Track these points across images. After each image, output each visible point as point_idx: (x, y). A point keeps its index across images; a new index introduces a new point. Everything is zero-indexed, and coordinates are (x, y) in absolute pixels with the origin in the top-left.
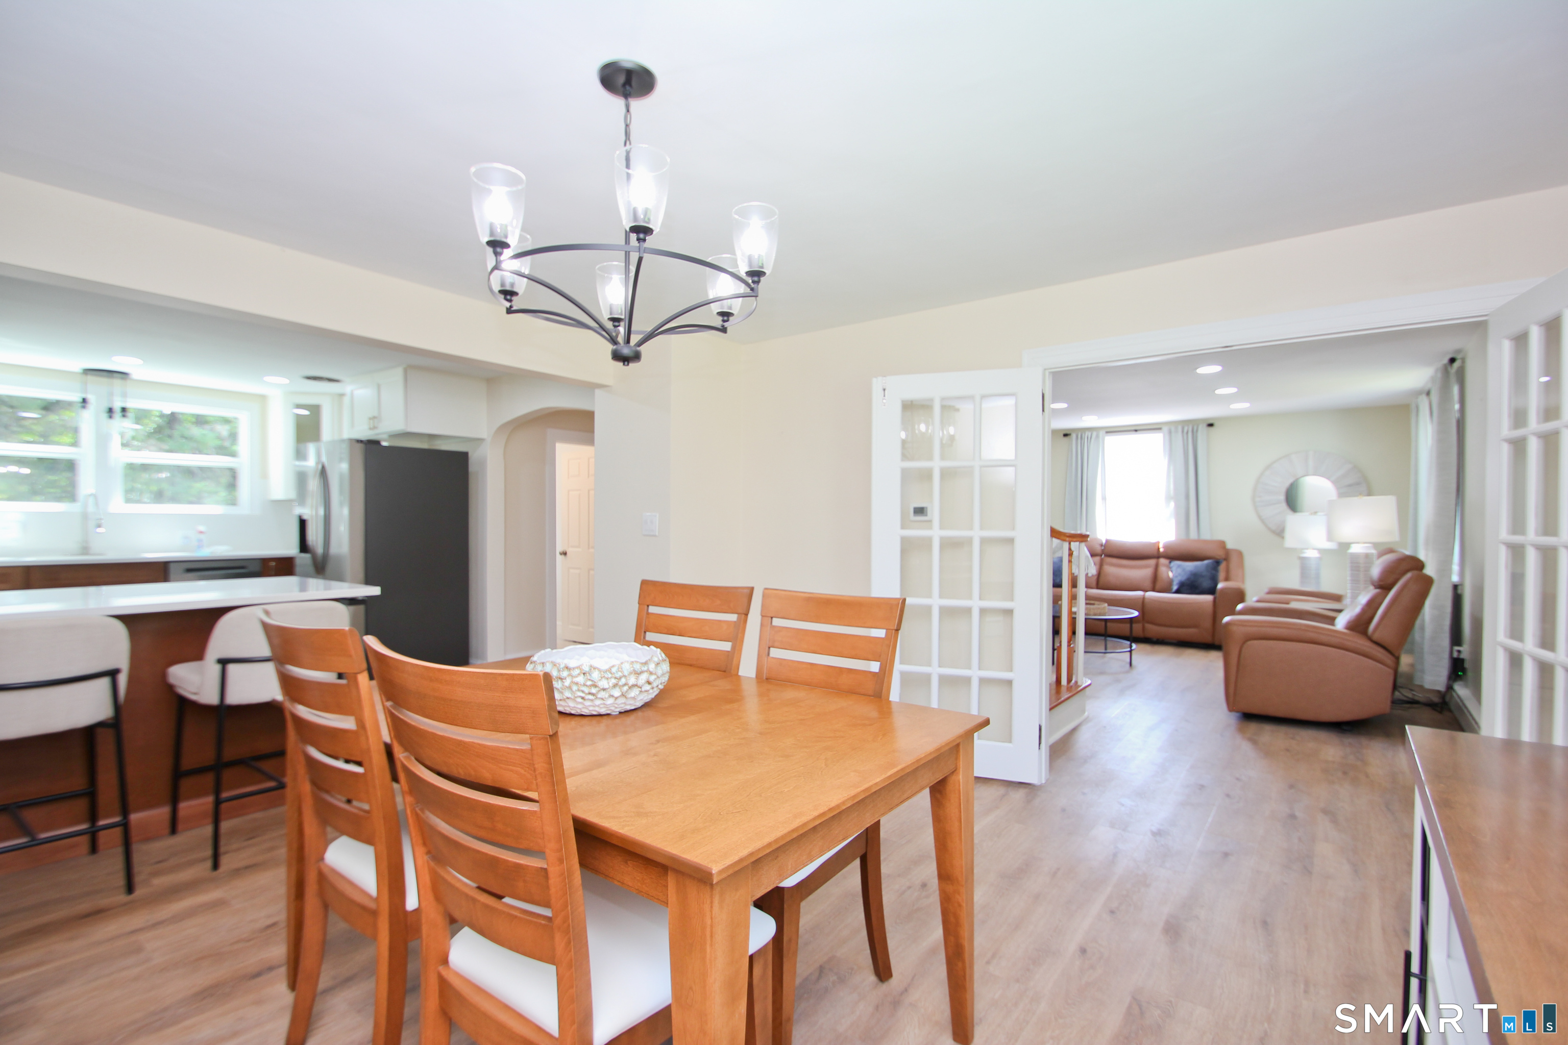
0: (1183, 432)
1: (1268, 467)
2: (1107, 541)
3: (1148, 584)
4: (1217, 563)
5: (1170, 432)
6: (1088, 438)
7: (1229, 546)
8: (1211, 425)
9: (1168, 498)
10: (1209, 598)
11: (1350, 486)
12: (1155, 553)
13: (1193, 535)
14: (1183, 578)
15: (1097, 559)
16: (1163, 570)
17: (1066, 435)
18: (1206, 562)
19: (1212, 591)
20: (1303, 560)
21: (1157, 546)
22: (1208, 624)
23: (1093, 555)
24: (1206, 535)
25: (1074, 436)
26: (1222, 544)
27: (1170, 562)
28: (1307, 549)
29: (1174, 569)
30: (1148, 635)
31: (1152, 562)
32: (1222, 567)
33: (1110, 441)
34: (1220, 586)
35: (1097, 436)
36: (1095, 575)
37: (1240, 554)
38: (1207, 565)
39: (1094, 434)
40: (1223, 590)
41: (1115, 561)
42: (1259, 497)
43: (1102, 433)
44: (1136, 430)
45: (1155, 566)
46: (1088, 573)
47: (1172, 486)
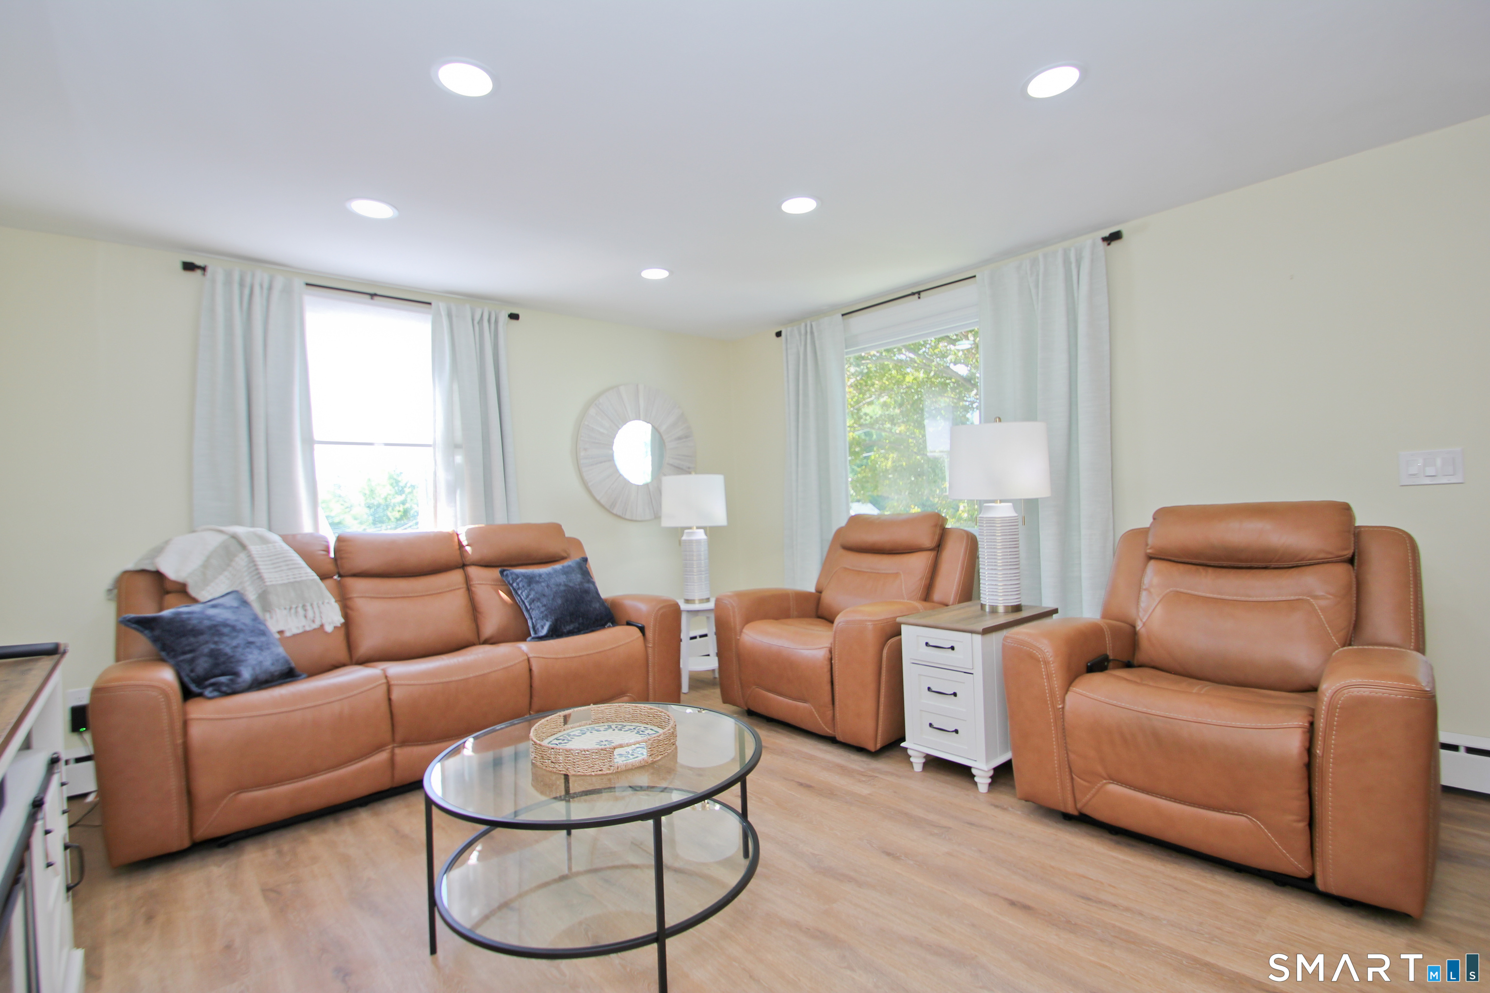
0: (473, 320)
1: (592, 403)
2: (340, 540)
5: (449, 315)
6: (261, 285)
7: (567, 533)
8: (514, 317)
9: (452, 446)
10: (631, 629)
11: (679, 438)
12: (455, 555)
17: (189, 267)
18: (562, 564)
21: (456, 540)
22: (641, 682)
25: (211, 272)
26: (557, 529)
27: (502, 572)
28: (691, 528)
31: (453, 578)
35: (287, 291)
36: (341, 624)
37: (579, 545)
39: (280, 280)
40: (657, 610)
41: (373, 583)
42: (585, 449)
43: (298, 284)
44: (373, 296)
45: (465, 586)
46: (322, 626)
47: (458, 423)
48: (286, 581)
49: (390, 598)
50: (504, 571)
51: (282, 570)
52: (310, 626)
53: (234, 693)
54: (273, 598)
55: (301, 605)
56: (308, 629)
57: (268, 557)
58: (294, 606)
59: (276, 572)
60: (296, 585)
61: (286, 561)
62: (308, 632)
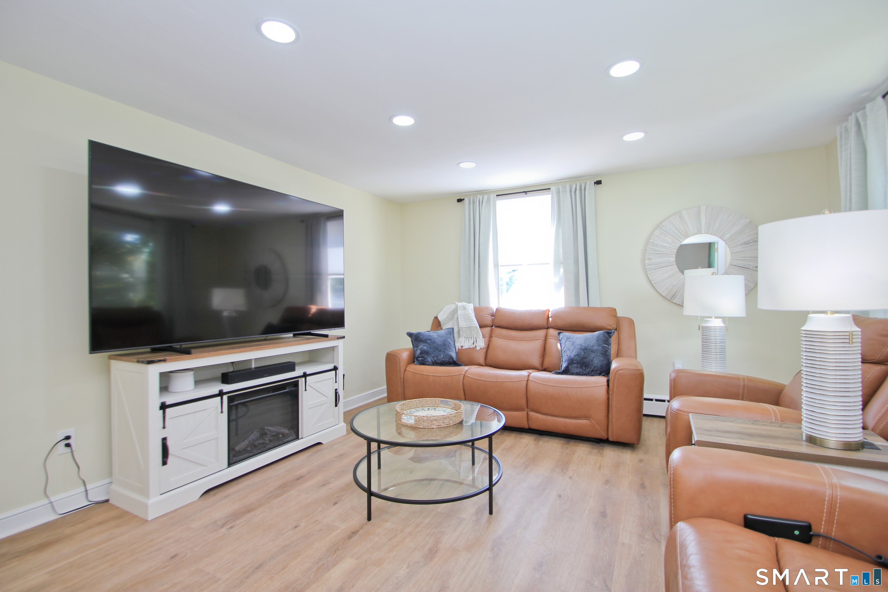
0: (571, 191)
1: (658, 226)
2: (497, 310)
3: (536, 361)
4: (609, 333)
5: (558, 192)
6: (479, 201)
7: (620, 314)
8: (599, 183)
9: (557, 263)
10: (602, 380)
11: (746, 243)
12: (544, 323)
13: (583, 303)
14: (572, 354)
15: (487, 330)
16: (551, 341)
17: (459, 200)
18: (596, 333)
19: (605, 371)
20: (705, 331)
21: (547, 314)
22: (600, 414)
23: (481, 327)
24: (595, 303)
25: (466, 200)
26: (613, 311)
27: (559, 334)
28: (711, 317)
29: (563, 341)
30: (534, 426)
31: (541, 333)
32: (613, 340)
33: (502, 204)
34: (614, 365)
35: (489, 200)
36: (484, 348)
37: (631, 322)
38: (598, 338)
39: (486, 197)
40: (617, 370)
41: (504, 332)
42: (649, 259)
43: (493, 196)
44: (525, 192)
45: (543, 338)
46: (476, 347)
47: (561, 250)
48: (467, 326)
49: (512, 340)
50: (560, 333)
51: (466, 322)
52: (472, 346)
53: (423, 364)
54: (461, 332)
55: (470, 337)
56: (471, 347)
57: (463, 315)
58: (468, 337)
59: (465, 322)
60: (470, 328)
61: (468, 318)
62: (471, 348)
